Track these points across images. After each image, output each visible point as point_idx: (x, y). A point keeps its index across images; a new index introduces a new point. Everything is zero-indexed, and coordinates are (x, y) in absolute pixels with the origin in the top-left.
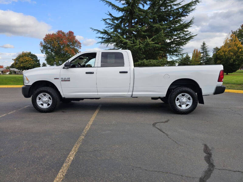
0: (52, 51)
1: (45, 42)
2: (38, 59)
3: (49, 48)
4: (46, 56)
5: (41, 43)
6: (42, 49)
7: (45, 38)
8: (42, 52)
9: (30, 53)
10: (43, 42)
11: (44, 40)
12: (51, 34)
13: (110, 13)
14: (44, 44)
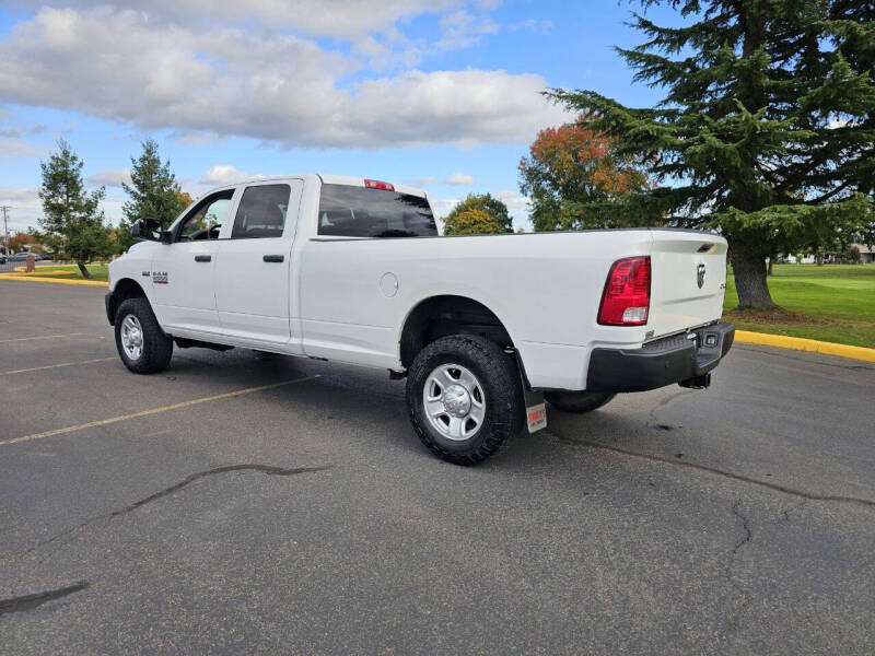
0: (555, 186)
1: (534, 157)
2: (509, 216)
3: (547, 177)
4: (532, 203)
5: (522, 163)
6: (523, 181)
7: (538, 143)
8: (523, 191)
9: (489, 196)
10: (529, 157)
11: (533, 149)
12: (557, 129)
13: (641, 19)
14: (531, 163)
